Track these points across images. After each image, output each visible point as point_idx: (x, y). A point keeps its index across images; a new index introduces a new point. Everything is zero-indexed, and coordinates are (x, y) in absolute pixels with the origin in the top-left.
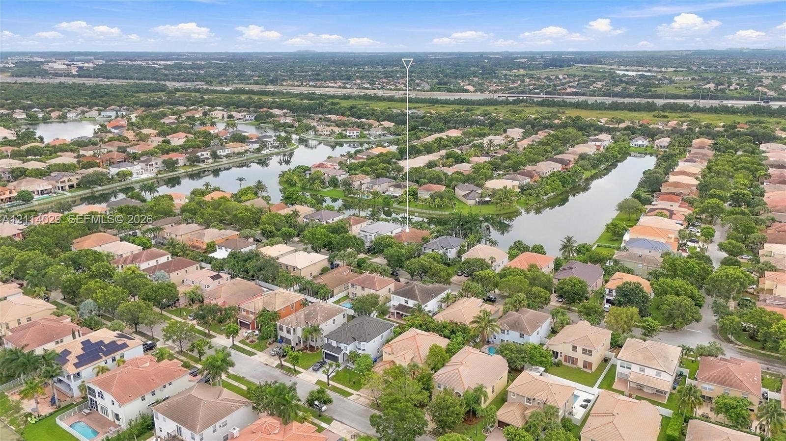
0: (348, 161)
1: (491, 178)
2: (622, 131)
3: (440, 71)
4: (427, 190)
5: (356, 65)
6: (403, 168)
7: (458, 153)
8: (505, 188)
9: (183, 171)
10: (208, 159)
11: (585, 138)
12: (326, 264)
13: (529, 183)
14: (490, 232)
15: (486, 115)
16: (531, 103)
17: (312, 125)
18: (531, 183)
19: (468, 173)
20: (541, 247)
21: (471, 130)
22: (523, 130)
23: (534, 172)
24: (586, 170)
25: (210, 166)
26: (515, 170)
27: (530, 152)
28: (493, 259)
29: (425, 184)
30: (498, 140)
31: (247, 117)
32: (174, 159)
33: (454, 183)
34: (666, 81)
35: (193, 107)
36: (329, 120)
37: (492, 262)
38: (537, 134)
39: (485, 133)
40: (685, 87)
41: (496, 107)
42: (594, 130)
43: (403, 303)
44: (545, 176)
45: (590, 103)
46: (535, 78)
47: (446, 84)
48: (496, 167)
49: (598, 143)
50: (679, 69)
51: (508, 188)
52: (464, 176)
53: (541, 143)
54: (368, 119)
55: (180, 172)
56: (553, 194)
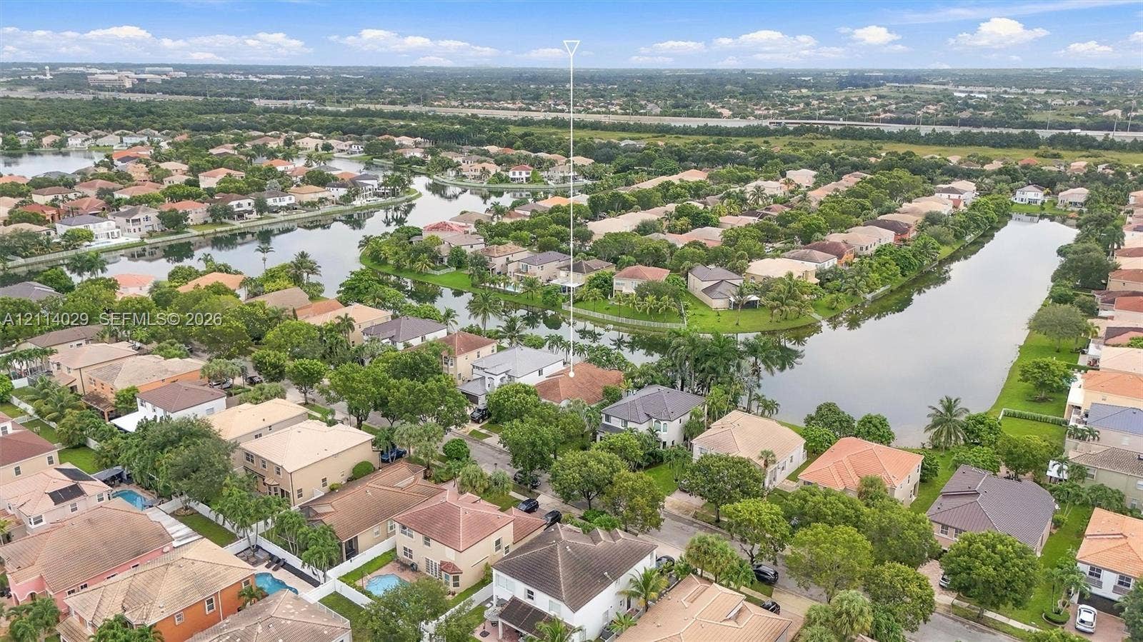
0: (495, 219)
1: (761, 256)
2: (994, 176)
3: (678, 90)
4: (632, 276)
5: (552, 82)
6: (592, 233)
7: (697, 208)
8: (790, 275)
9: (197, 233)
10: (251, 212)
11: (929, 187)
12: (369, 455)
13: (836, 267)
14: (759, 377)
15: (749, 149)
16: (826, 133)
17: (455, 160)
18: (840, 267)
19: (716, 245)
20: (883, 422)
21: (724, 171)
22: (814, 173)
23: (843, 246)
24: (943, 243)
25: (251, 224)
26: (807, 241)
27: (833, 209)
28: (768, 458)
29: (629, 264)
30: (773, 187)
31: (354, 148)
32: (181, 211)
33: (687, 264)
34: (1039, 106)
35: (273, 132)
36: (486, 153)
37: (766, 465)
38: (840, 179)
39: (748, 176)
40: (1073, 115)
41: (766, 139)
42: (942, 174)
43: (522, 597)
44: (865, 252)
45: (923, 134)
46: (826, 100)
47: (686, 106)
48: (768, 234)
49: (955, 196)
50: (1052, 91)
51: (795, 277)
52: (706, 249)
53: (851, 193)
54: (549, 153)
55: (189, 235)
56: (882, 289)
